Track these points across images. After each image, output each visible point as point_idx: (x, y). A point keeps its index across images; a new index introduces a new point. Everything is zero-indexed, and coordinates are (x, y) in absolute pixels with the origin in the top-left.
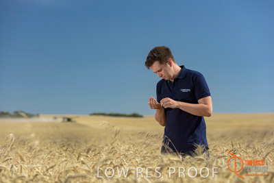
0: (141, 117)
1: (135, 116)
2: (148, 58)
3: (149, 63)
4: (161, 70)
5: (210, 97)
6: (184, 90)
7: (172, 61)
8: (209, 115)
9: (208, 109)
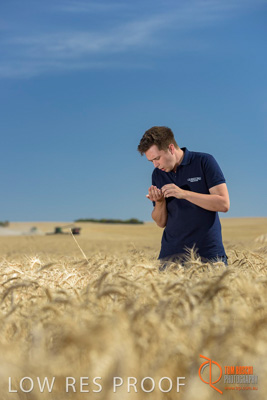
0: (141, 223)
1: (133, 222)
2: (142, 140)
3: (144, 146)
4: (158, 158)
5: (224, 185)
6: (192, 180)
7: (173, 147)
8: (226, 210)
9: (224, 202)
